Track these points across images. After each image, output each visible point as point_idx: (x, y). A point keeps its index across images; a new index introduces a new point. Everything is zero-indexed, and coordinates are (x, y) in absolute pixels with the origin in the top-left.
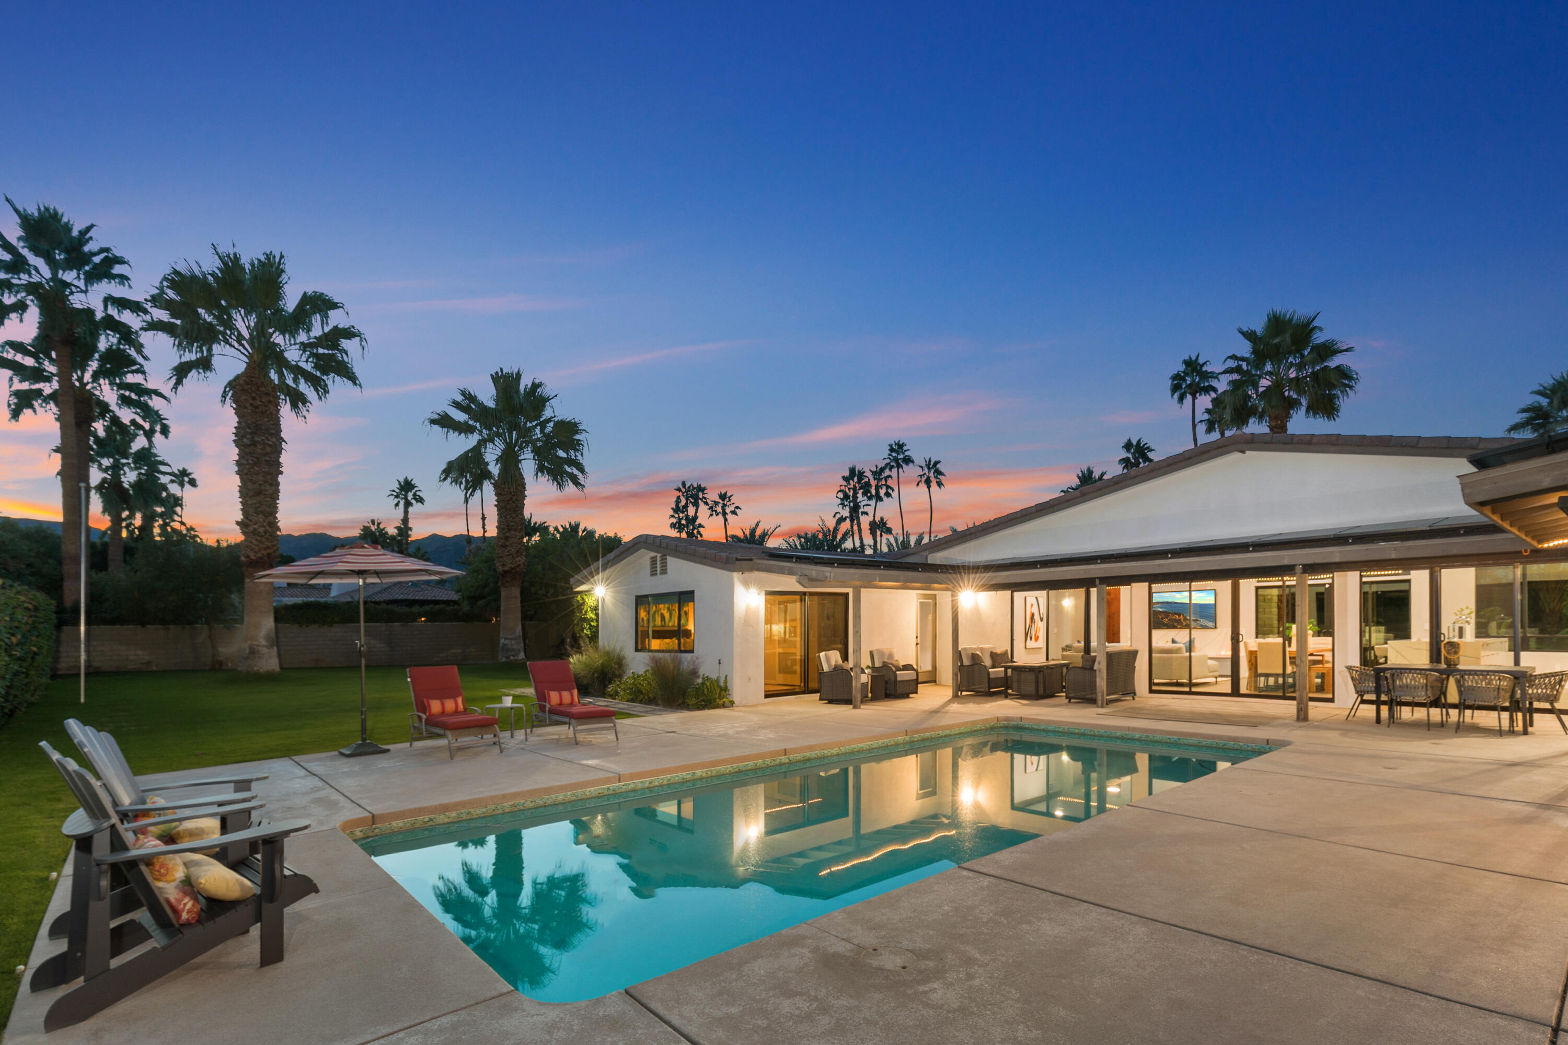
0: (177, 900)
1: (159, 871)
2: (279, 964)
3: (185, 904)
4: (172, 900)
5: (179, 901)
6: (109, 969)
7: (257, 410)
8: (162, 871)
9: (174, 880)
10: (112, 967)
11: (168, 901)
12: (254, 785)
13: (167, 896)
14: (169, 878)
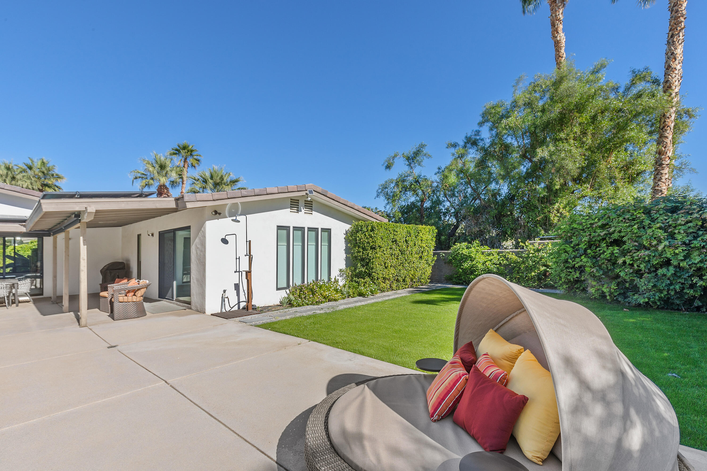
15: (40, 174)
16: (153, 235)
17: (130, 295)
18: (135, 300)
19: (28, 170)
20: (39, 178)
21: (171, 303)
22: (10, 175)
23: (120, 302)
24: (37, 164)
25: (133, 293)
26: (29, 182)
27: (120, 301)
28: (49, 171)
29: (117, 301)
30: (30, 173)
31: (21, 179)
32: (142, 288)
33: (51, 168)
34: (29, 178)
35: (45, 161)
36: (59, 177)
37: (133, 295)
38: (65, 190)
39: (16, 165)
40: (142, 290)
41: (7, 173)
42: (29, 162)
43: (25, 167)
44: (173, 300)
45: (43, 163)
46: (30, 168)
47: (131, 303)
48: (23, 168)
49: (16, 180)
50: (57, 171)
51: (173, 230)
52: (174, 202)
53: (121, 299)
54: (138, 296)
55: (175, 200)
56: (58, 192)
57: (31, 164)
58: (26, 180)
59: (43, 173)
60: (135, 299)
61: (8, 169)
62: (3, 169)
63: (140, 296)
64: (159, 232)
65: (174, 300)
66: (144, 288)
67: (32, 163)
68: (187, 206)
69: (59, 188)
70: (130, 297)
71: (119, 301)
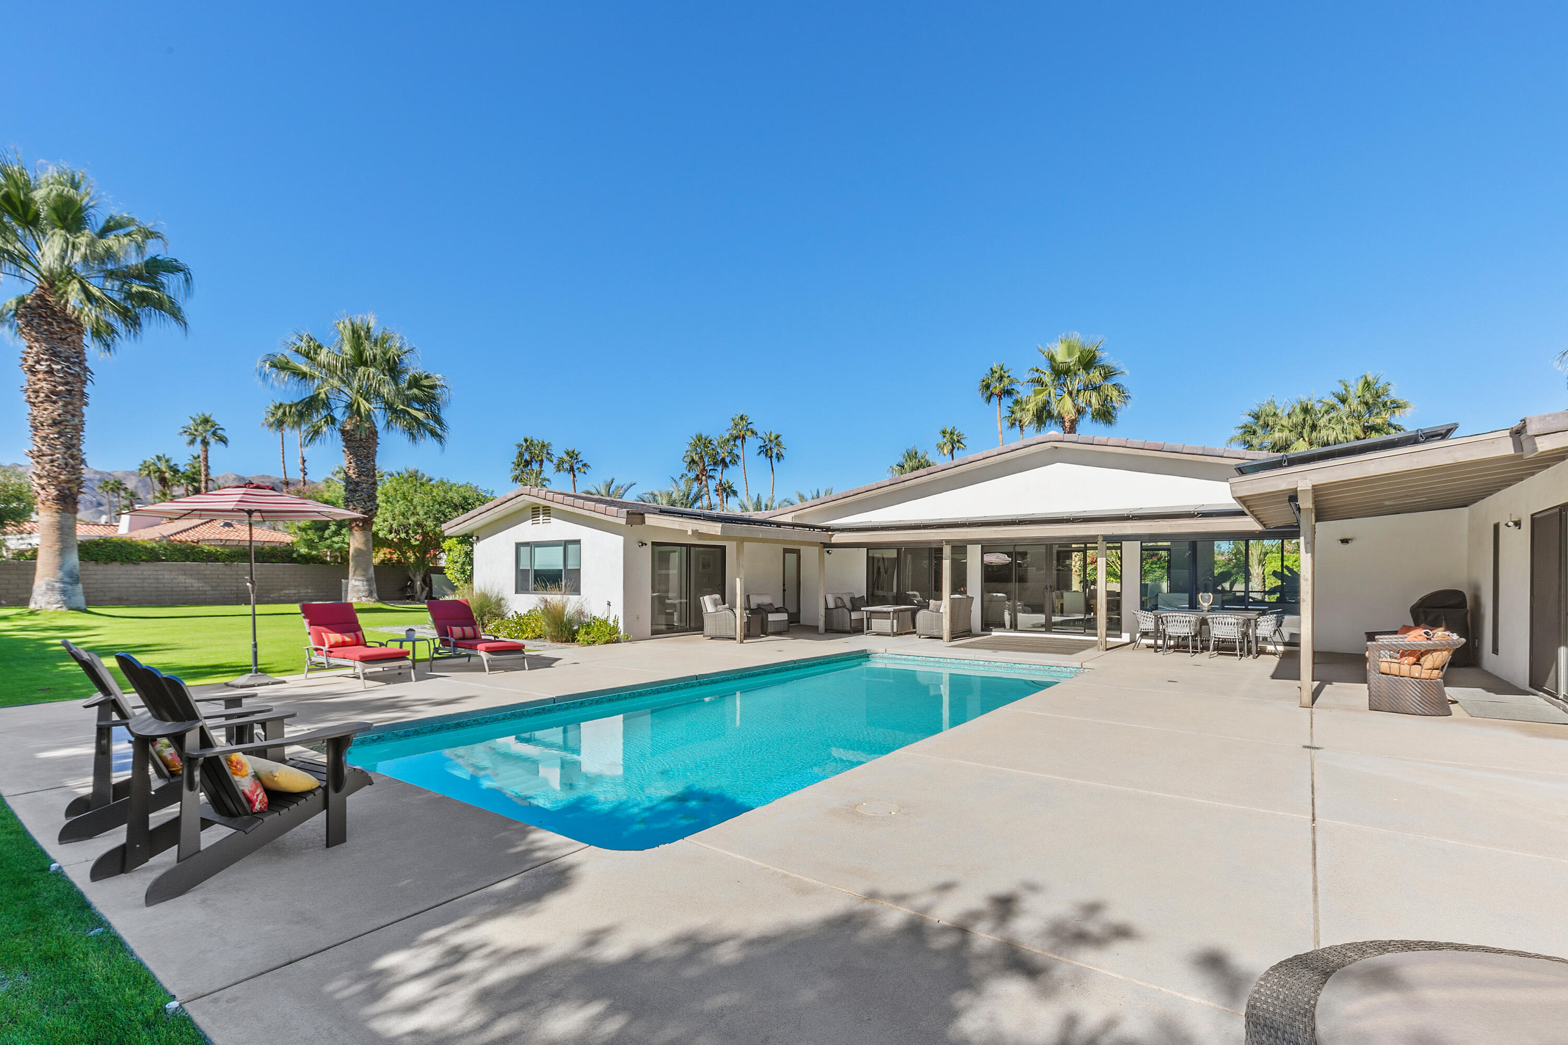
0: (250, 791)
1: (236, 767)
2: (343, 845)
3: (258, 796)
4: (247, 792)
5: (253, 792)
6: (200, 851)
7: (55, 336)
8: (238, 766)
9: (247, 775)
10: (203, 847)
11: (244, 793)
12: (244, 701)
13: (241, 788)
14: (243, 773)
15: (1362, 408)
16: (1518, 524)
17: (1406, 662)
18: (1417, 675)
19: (1340, 405)
20: (1359, 417)
21: (1552, 703)
22: (1309, 422)
23: (1383, 673)
24: (1356, 389)
25: (1412, 659)
26: (1338, 428)
27: (1382, 670)
28: (1379, 397)
29: (1374, 670)
30: (1344, 410)
31: (1326, 426)
32: (1435, 650)
33: (1381, 391)
34: (1340, 421)
35: (1369, 378)
36: (1397, 406)
37: (1414, 664)
38: (1410, 428)
39: (1320, 401)
40: (1435, 654)
41: (1304, 419)
42: (1340, 389)
43: (1335, 401)
44: (1558, 698)
45: (1367, 384)
46: (1343, 401)
47: (1406, 679)
48: (1331, 403)
49: (1318, 429)
50: (1394, 394)
51: (1557, 510)
52: (1511, 439)
53: (1384, 667)
54: (1425, 667)
55: (1511, 436)
56: (1394, 435)
57: (1344, 392)
58: (1333, 426)
59: (1366, 403)
60: (1416, 671)
61: (1306, 410)
62: (1298, 414)
63: (1430, 667)
64: (1532, 515)
65: (1561, 697)
66: (1441, 650)
67: (1345, 390)
68: (1538, 445)
69: (1397, 428)
70: (1405, 666)
71: (1379, 669)
